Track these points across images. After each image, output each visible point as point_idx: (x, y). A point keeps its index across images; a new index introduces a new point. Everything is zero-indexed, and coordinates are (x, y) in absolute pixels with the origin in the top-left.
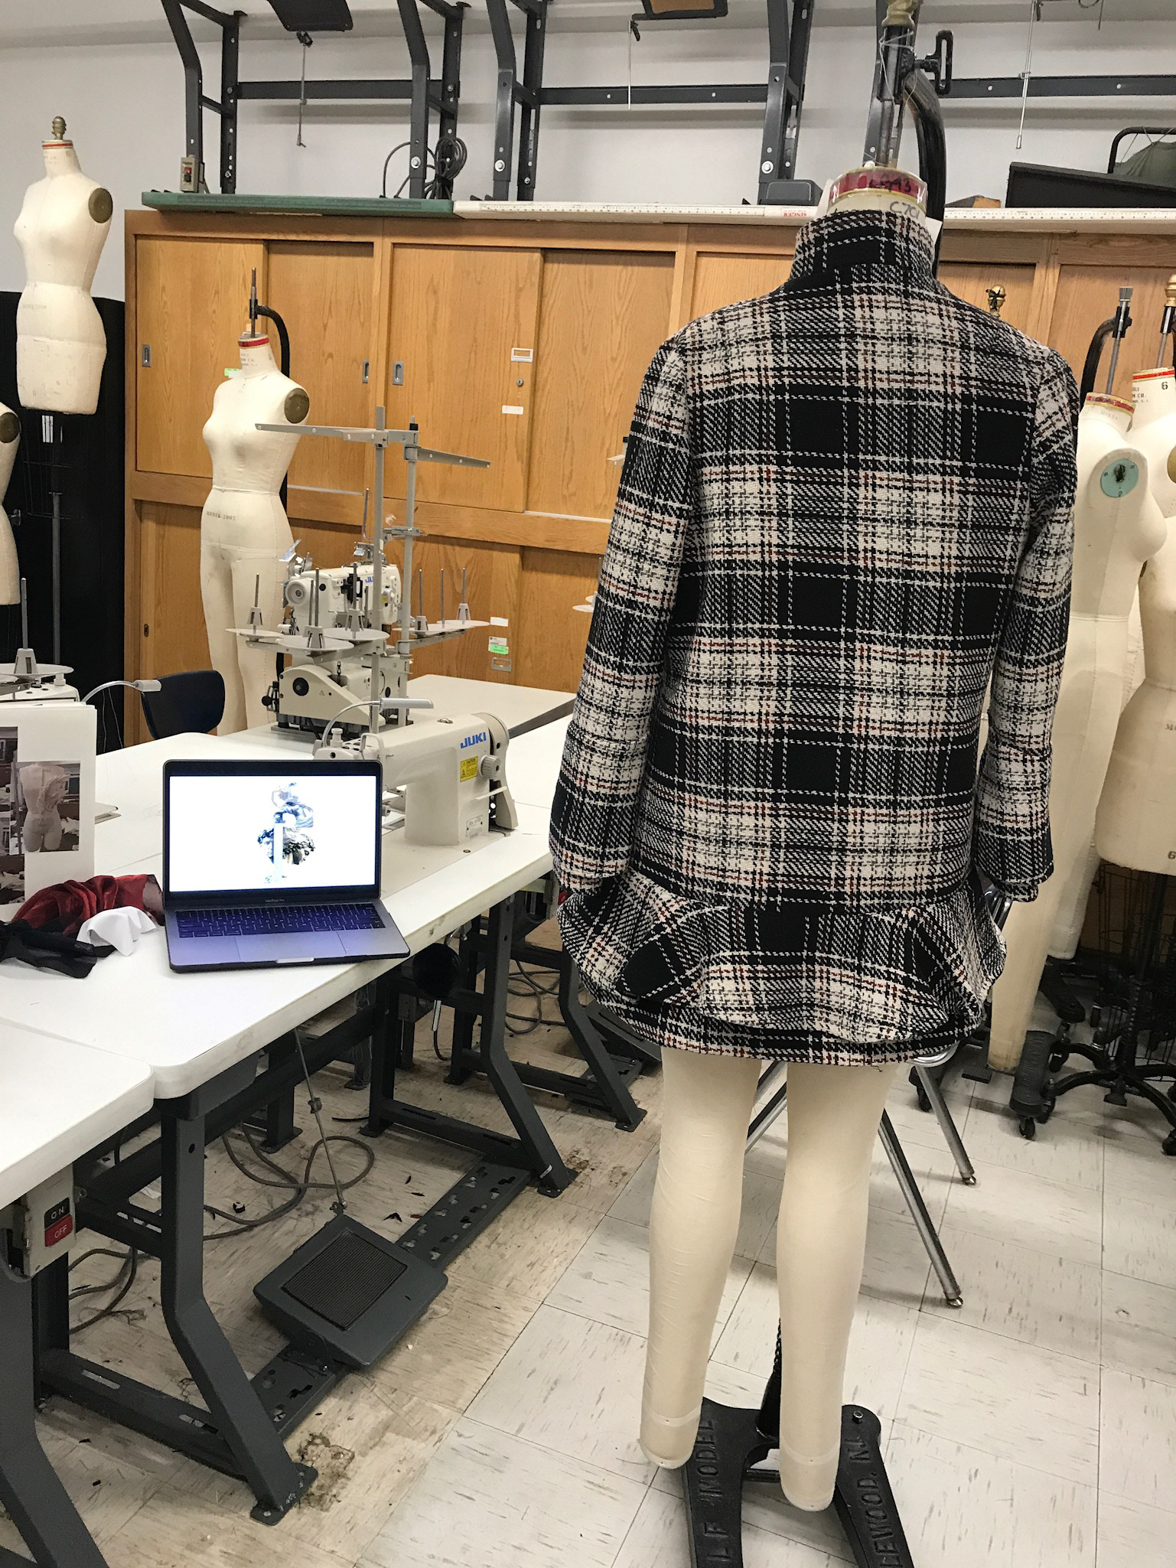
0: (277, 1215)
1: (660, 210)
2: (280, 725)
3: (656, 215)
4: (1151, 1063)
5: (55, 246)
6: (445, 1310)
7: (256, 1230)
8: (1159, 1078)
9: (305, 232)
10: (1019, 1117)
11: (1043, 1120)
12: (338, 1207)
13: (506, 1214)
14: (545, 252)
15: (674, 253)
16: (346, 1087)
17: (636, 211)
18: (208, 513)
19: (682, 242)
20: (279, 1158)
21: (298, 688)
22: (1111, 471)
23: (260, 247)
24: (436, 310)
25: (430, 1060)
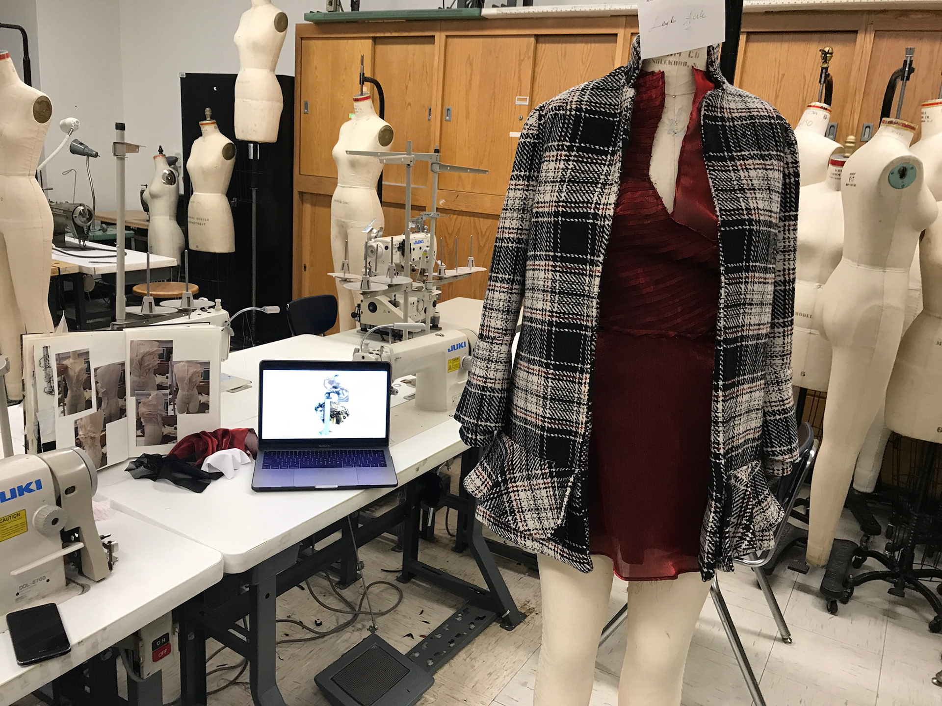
0: (340, 629)
1: (608, 8)
2: (362, 330)
3: (605, 11)
4: (924, 567)
5: (256, 47)
6: (432, 699)
7: (326, 638)
8: (929, 579)
9: (396, 31)
10: (827, 599)
11: (845, 601)
12: (373, 629)
13: (479, 639)
14: (537, 37)
15: (616, 35)
16: (393, 550)
17: (593, 9)
18: (335, 200)
19: (622, 27)
20: (348, 593)
21: (371, 308)
22: (896, 171)
23: (370, 41)
24: (471, 75)
25: (444, 536)
